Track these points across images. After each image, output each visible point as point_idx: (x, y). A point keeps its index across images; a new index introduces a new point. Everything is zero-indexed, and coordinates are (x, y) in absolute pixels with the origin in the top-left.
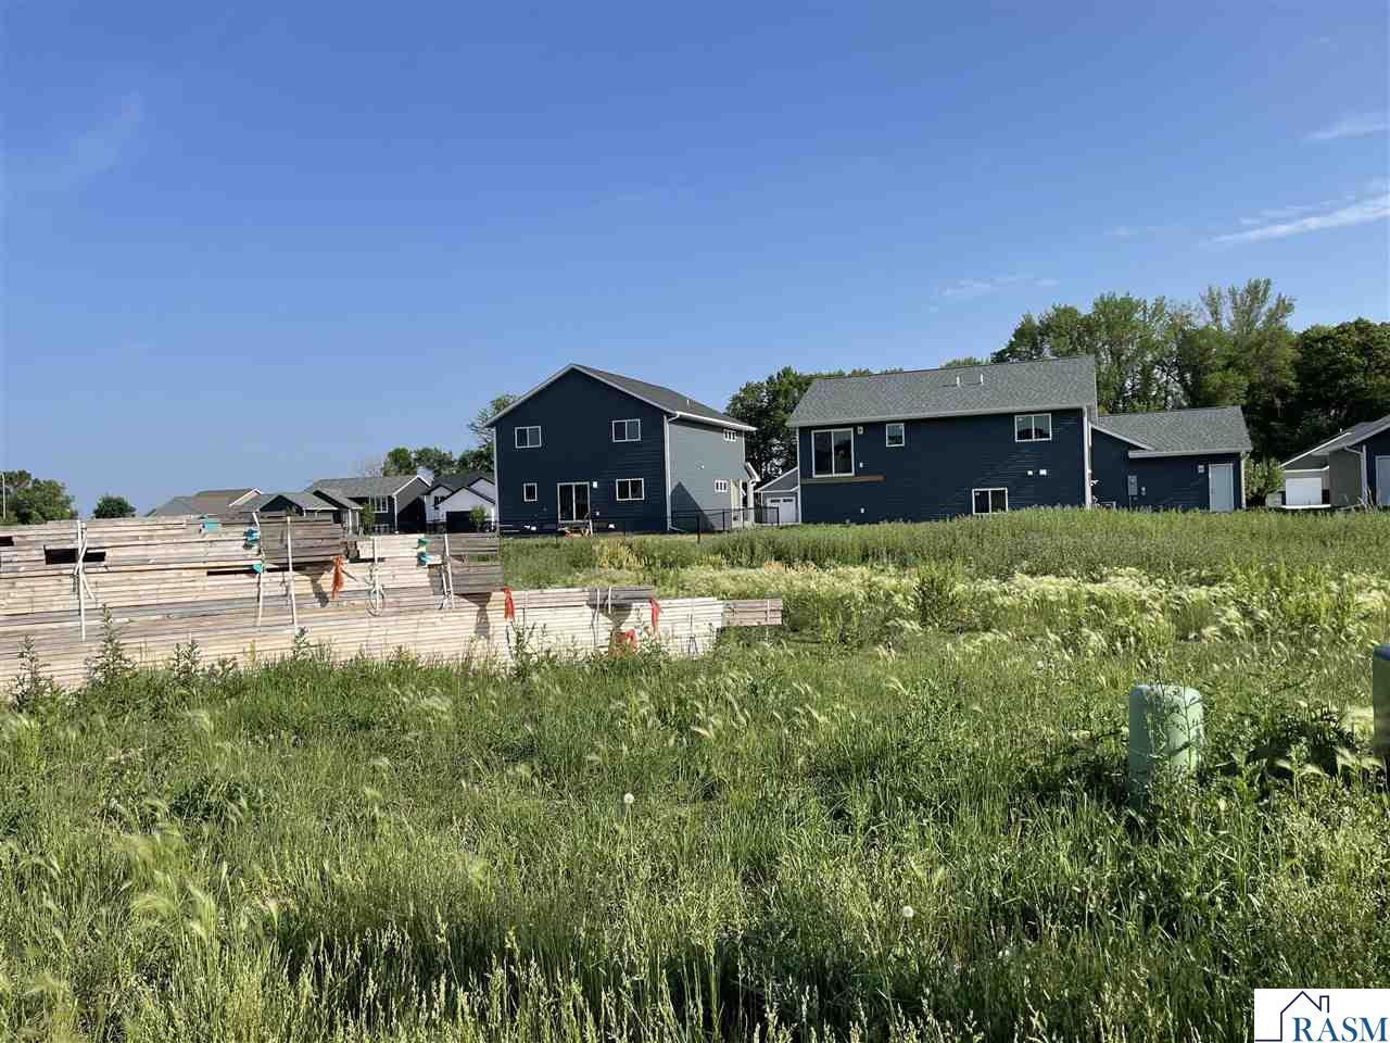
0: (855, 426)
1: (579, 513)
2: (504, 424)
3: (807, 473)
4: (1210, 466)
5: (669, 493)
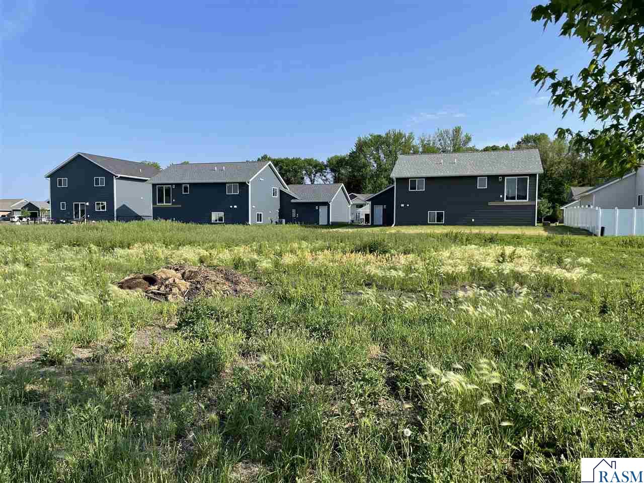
0: (172, 184)
1: (81, 216)
2: (53, 176)
3: (154, 203)
4: (320, 207)
5: (115, 209)
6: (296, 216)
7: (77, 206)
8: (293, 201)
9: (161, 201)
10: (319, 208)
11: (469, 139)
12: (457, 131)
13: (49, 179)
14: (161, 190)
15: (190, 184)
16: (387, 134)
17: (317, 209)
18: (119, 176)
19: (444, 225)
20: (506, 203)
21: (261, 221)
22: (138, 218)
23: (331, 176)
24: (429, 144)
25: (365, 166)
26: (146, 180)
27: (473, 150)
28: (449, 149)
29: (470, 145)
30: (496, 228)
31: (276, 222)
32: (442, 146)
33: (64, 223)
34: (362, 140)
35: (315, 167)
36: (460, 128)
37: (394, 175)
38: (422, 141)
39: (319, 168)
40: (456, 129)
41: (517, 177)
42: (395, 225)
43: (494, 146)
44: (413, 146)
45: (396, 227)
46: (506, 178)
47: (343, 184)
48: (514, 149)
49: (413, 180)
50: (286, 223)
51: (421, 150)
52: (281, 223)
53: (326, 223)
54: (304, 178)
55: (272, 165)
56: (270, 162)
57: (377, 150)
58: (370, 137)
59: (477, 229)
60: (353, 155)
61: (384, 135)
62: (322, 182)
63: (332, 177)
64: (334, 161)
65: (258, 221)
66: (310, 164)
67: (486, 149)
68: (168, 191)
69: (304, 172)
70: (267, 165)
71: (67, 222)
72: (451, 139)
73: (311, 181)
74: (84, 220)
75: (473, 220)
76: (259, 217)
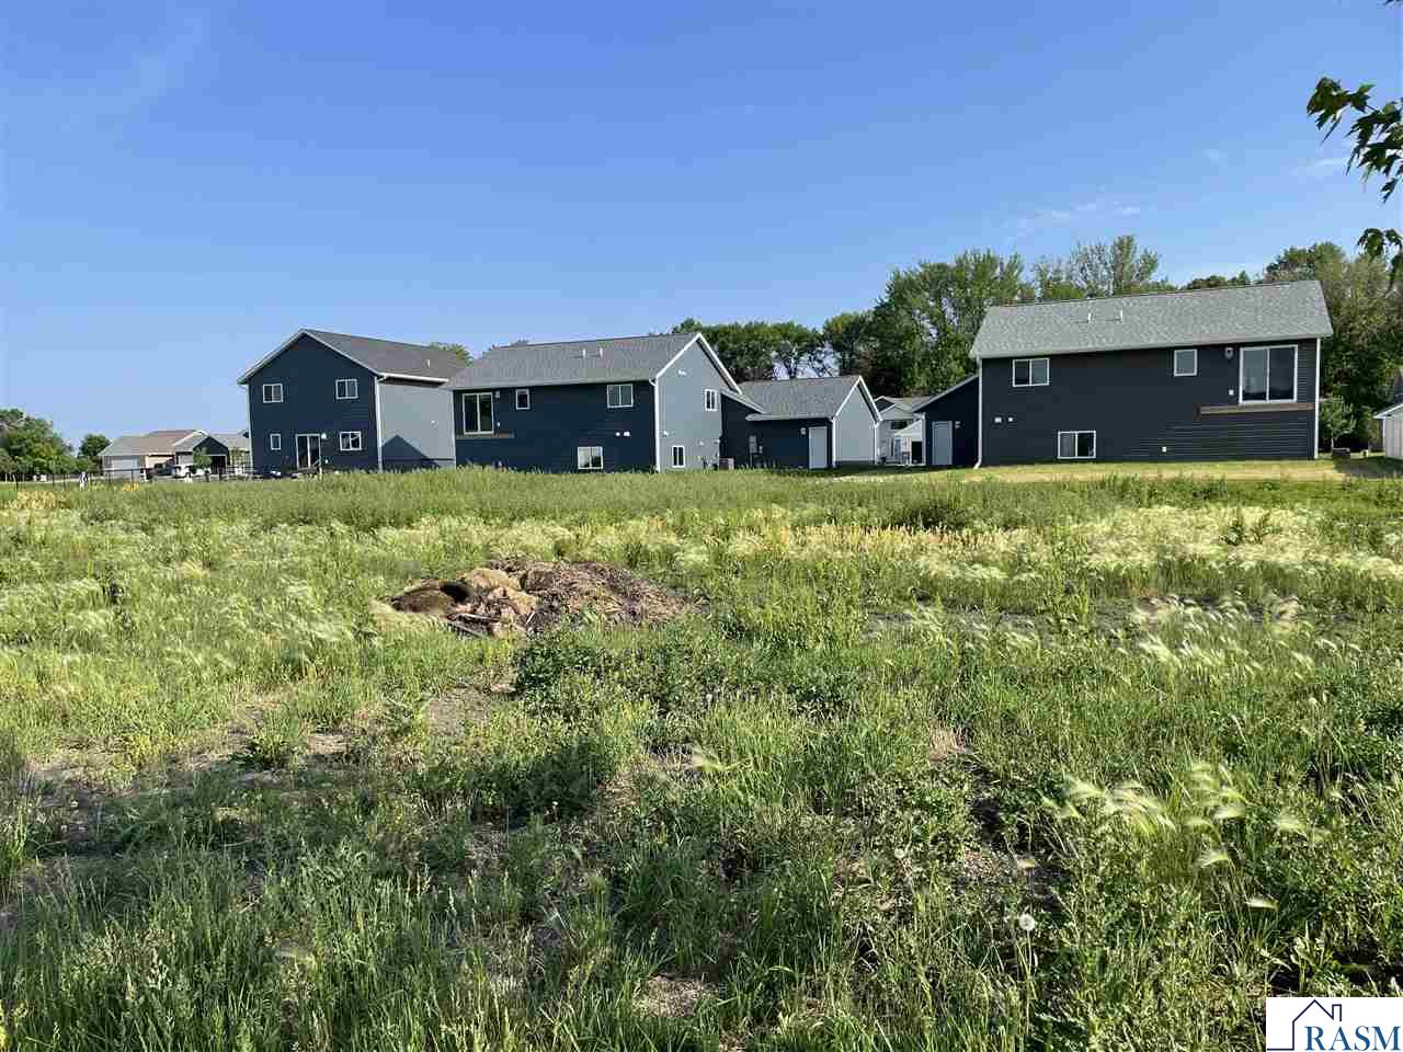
0: (494, 390)
1: (312, 462)
2: (254, 381)
3: (458, 431)
4: (810, 429)
5: (380, 444)
6: (758, 449)
7: (303, 441)
8: (750, 418)
9: (472, 426)
10: (807, 432)
11: (1151, 263)
12: (1124, 246)
13: (246, 386)
14: (471, 403)
15: (532, 389)
16: (960, 262)
17: (804, 433)
18: (386, 375)
19: (1095, 461)
20: (1242, 407)
21: (681, 463)
22: (427, 463)
23: (834, 360)
24: (1058, 279)
25: (910, 334)
26: (440, 384)
27: (1163, 289)
28: (1106, 288)
29: (1156, 277)
30: (1219, 465)
31: (715, 465)
32: (1087, 282)
33: (280, 477)
34: (903, 275)
35: (798, 340)
36: (1130, 240)
37: (977, 353)
38: (1042, 273)
39: (808, 343)
40: (1122, 242)
41: (1268, 348)
42: (981, 466)
43: (1213, 277)
44: (1021, 287)
45: (982, 469)
46: (1242, 350)
47: (861, 378)
48: (1260, 282)
49: (1023, 363)
50: (736, 467)
51: (1038, 293)
52: (724, 466)
53: (824, 465)
54: (773, 366)
55: (704, 340)
56: (699, 335)
57: (937, 297)
58: (921, 270)
59: (1174, 469)
60: (882, 311)
61: (951, 262)
62: (813, 375)
63: (836, 363)
64: (840, 325)
65: (675, 464)
66: (785, 336)
67: (1195, 286)
68: (485, 404)
69: (774, 354)
70: (694, 340)
71: (284, 475)
72: (1109, 265)
73: (790, 373)
74: (318, 470)
75: (1164, 449)
76: (678, 456)
